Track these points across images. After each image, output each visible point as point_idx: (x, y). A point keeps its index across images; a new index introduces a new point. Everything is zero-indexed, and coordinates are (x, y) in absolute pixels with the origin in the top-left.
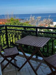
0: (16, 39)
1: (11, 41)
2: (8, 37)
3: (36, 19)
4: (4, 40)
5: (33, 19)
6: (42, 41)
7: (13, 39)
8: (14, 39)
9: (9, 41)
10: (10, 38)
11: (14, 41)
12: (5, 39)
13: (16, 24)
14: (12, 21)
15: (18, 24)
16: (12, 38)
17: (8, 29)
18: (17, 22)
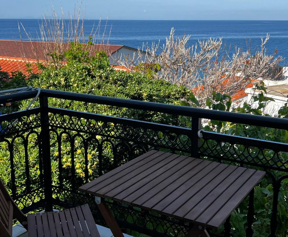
0: (89, 157)
1: (66, 161)
2: (52, 142)
3: (198, 51)
4: (31, 159)
5: (183, 51)
6: (219, 190)
7: (72, 152)
8: (79, 151)
9: (54, 165)
10: (60, 150)
11: (78, 166)
12: (34, 154)
13: (93, 77)
14: (75, 58)
15: (107, 78)
16: (69, 148)
17: (55, 111)
18: (100, 67)
